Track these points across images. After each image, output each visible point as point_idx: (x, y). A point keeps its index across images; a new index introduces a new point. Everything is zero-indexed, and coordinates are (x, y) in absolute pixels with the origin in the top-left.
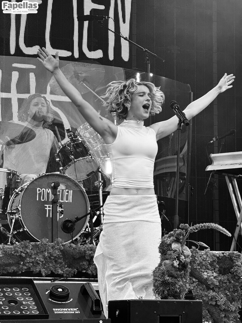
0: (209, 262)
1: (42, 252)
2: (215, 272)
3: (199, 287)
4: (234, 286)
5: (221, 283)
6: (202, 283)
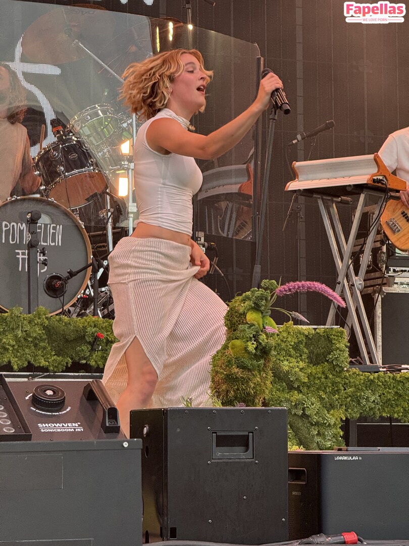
0: (293, 343)
1: (13, 329)
2: (301, 360)
3: (275, 385)
4: (334, 383)
5: (312, 378)
6: (279, 378)
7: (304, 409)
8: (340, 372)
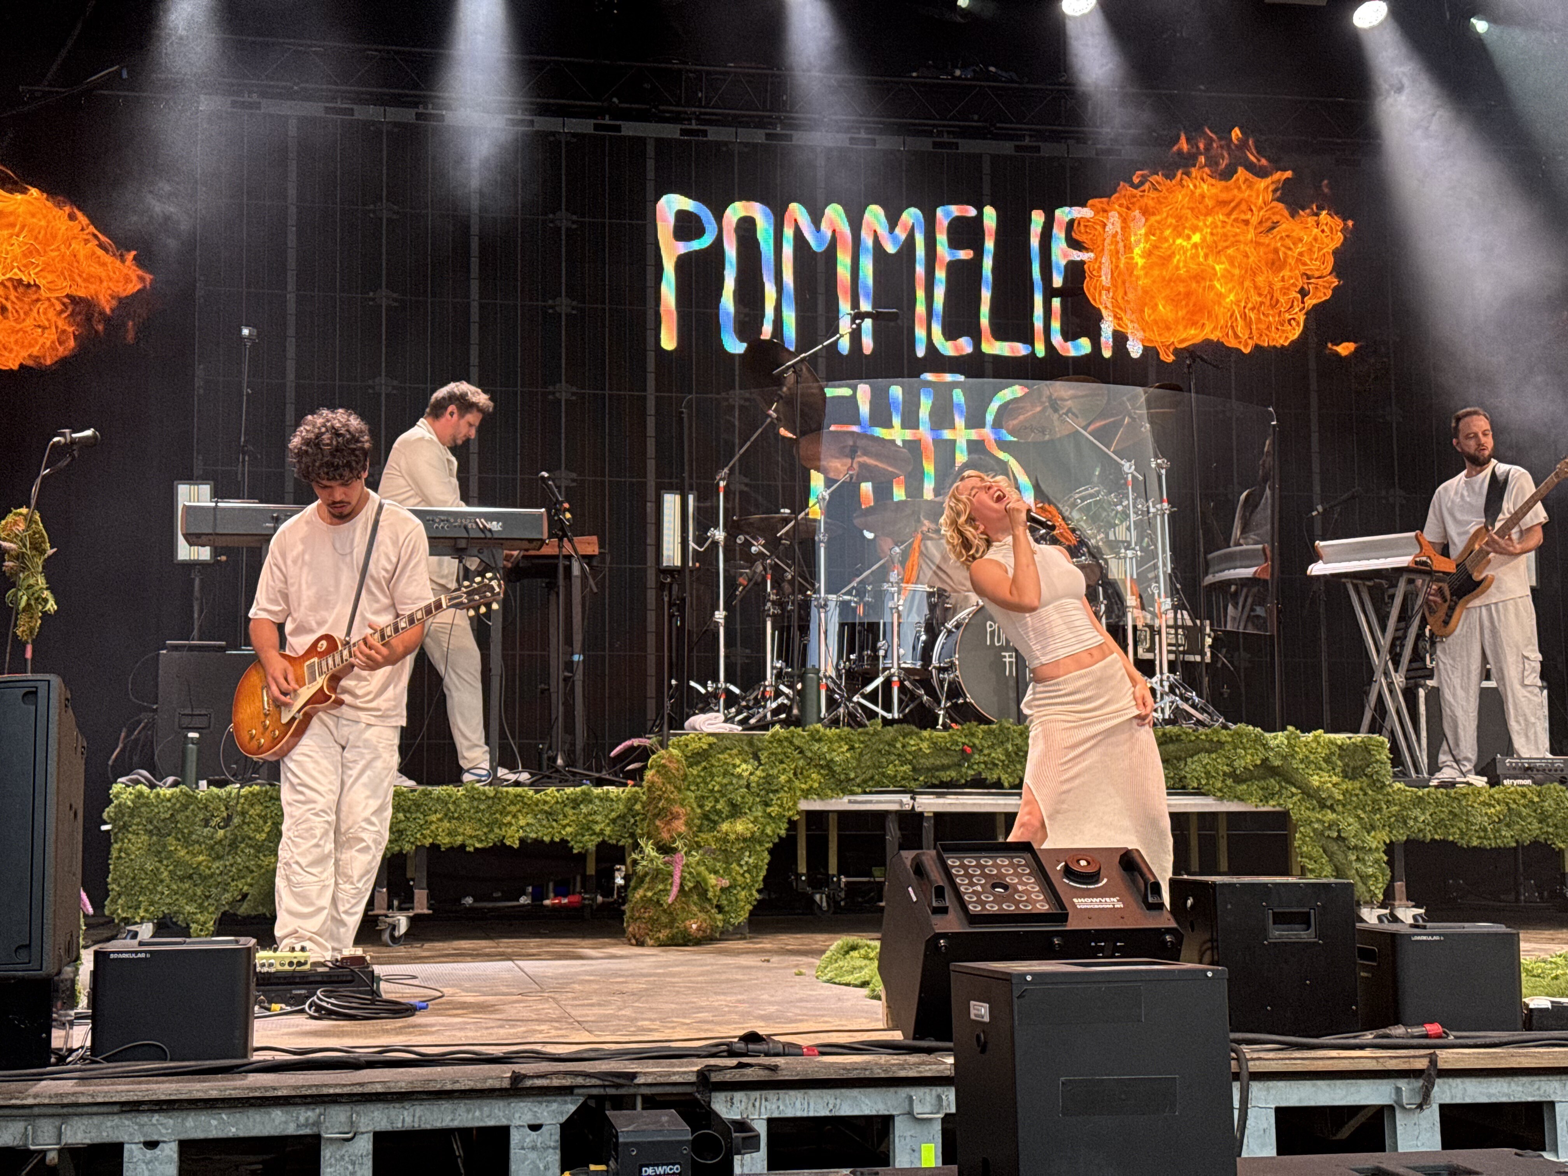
0: (1323, 755)
2: (1335, 774)
3: (1304, 803)
4: (1374, 801)
5: (1348, 796)
6: (1309, 795)
7: (1339, 831)
8: (1382, 788)
